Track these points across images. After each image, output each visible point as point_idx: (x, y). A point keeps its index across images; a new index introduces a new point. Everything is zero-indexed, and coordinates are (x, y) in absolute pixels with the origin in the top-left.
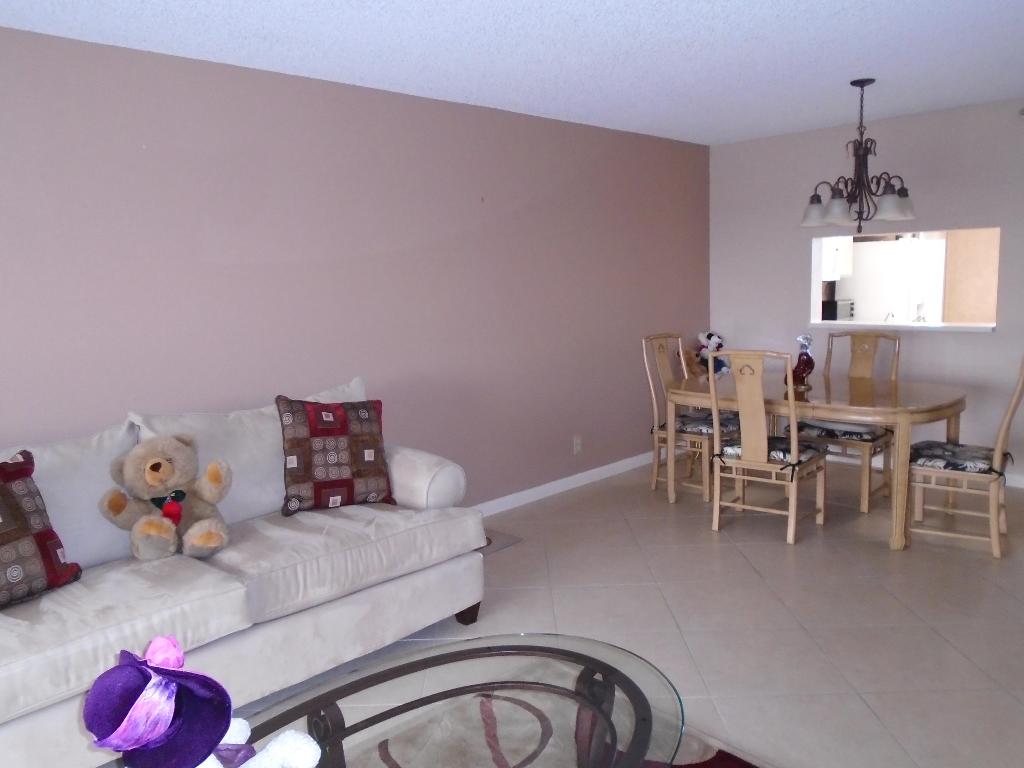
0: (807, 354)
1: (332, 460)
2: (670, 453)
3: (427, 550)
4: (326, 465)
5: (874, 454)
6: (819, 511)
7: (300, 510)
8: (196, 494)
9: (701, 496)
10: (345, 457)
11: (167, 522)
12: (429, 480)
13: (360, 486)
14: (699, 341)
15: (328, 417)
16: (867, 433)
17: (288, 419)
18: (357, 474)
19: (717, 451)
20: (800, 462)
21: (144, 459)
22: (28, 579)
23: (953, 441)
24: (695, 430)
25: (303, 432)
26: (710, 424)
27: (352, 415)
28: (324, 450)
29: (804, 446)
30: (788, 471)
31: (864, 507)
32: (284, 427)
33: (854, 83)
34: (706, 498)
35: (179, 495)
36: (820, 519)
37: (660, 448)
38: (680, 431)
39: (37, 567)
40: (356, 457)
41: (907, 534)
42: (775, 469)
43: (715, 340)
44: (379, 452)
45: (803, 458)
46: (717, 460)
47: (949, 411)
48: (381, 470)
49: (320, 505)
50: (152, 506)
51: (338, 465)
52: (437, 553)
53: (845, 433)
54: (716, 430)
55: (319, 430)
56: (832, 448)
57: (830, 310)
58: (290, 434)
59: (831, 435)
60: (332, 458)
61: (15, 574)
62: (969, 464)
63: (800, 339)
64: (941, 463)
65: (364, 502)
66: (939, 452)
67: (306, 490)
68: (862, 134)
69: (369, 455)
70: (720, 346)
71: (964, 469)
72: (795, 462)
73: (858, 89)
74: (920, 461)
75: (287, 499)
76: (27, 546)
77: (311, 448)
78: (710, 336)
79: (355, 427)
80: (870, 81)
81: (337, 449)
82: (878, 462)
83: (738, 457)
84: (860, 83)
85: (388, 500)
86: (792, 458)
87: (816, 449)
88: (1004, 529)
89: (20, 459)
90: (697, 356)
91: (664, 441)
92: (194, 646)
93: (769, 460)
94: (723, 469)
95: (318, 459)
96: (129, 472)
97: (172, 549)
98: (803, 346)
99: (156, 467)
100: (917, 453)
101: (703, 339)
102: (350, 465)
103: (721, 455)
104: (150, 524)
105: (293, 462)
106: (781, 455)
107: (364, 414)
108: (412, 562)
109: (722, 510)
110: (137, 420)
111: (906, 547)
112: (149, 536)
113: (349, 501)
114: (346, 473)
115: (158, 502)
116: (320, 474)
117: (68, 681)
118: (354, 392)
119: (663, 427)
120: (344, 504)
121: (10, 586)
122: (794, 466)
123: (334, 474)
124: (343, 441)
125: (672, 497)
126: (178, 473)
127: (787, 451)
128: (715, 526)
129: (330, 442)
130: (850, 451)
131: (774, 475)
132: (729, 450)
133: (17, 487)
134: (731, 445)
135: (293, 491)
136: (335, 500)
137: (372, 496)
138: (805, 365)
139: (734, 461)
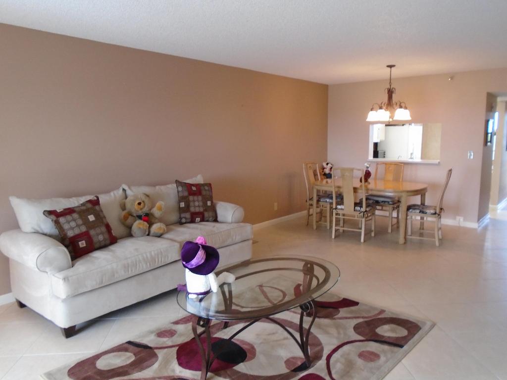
0: (369, 171)
1: (196, 205)
2: (314, 211)
3: (234, 237)
4: (195, 207)
5: (394, 209)
6: (373, 231)
7: (185, 223)
8: (152, 215)
9: (326, 227)
10: (201, 204)
11: (146, 223)
12: (232, 213)
13: (206, 214)
14: (323, 166)
15: (194, 188)
16: (391, 202)
17: (180, 189)
18: (206, 210)
19: (334, 207)
20: (366, 211)
21: (134, 201)
22: (105, 240)
23: (423, 204)
24: (324, 200)
25: (186, 194)
26: (332, 198)
27: (202, 188)
28: (194, 201)
29: (367, 206)
30: (362, 214)
31: (390, 231)
32: (178, 192)
33: (388, 66)
34: (328, 228)
35: (147, 215)
36: (373, 234)
37: (309, 209)
38: (318, 201)
39: (107, 236)
40: (205, 204)
41: (405, 238)
42: (357, 214)
43: (329, 165)
44: (212, 202)
45: (368, 209)
46: (334, 210)
47: (422, 192)
48: (213, 209)
49: (192, 221)
50: (137, 218)
51: (199, 206)
52: (238, 238)
53: (382, 202)
54: (334, 201)
55: (192, 193)
56: (378, 207)
57: (376, 154)
58: (181, 194)
59: (377, 202)
60: (197, 204)
61: (101, 238)
62: (428, 211)
63: (366, 164)
64: (418, 211)
65: (208, 221)
66: (418, 207)
67: (188, 215)
68: (390, 86)
69: (209, 203)
70: (331, 168)
71: (426, 213)
72: (364, 211)
73: (389, 69)
74: (410, 210)
75: (181, 218)
76: (104, 229)
77: (189, 199)
78: (327, 164)
79: (204, 193)
80: (394, 66)
81: (198, 201)
82: (395, 214)
83: (342, 209)
84: (391, 66)
85: (216, 220)
86: (363, 209)
87: (372, 207)
88: (440, 237)
89: (96, 198)
90: (323, 172)
91: (311, 205)
92: (164, 264)
93: (354, 210)
94: (337, 214)
95: (192, 204)
96: (128, 206)
97: (147, 233)
98: (368, 168)
99: (139, 204)
100: (409, 208)
101: (325, 165)
102: (202, 206)
103: (336, 209)
104: (140, 224)
105: (182, 205)
106: (359, 208)
107: (206, 188)
108: (229, 242)
109: (336, 231)
110: (126, 188)
111: (405, 243)
112: (140, 228)
113: (203, 220)
114: (201, 210)
115: (140, 217)
116: (192, 209)
117: (128, 271)
118: (199, 179)
119: (311, 199)
120: (201, 221)
121: (100, 242)
122: (364, 212)
123: (197, 210)
124: (200, 198)
125: (315, 227)
126: (146, 207)
127: (361, 207)
128: (333, 237)
129: (196, 198)
130: (384, 208)
131: (356, 216)
132: (339, 207)
133: (97, 207)
134: (340, 205)
135: (183, 215)
136: (198, 219)
137: (211, 219)
138: (368, 175)
139: (341, 211)
